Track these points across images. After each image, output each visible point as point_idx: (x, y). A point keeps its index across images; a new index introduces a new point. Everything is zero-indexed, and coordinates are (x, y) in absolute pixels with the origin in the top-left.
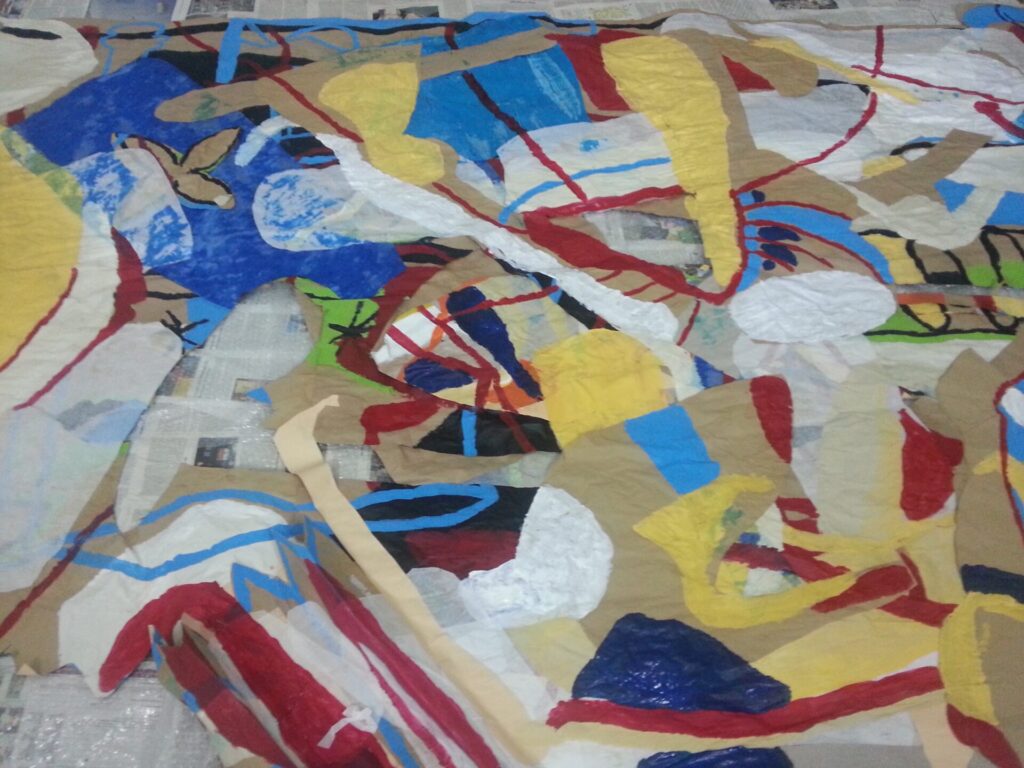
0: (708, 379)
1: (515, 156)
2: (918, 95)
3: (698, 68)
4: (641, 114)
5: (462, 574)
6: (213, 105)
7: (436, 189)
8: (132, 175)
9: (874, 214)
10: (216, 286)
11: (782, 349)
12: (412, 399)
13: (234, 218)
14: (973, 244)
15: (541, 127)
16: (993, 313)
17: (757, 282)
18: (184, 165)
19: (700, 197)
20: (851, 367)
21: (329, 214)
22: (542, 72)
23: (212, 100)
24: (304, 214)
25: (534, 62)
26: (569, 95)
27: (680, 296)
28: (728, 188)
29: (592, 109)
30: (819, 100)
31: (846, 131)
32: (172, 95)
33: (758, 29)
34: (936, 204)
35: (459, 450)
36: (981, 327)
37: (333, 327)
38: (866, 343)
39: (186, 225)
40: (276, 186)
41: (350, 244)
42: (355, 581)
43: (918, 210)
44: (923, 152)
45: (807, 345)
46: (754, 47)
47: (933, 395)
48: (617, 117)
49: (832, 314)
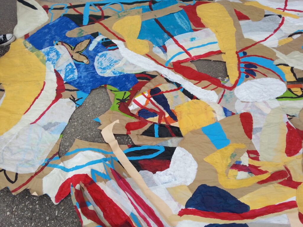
0: (227, 114)
1: (170, 44)
2: (299, 15)
3: (226, 13)
4: (208, 29)
5: (154, 172)
6: (82, 32)
7: (147, 56)
8: (60, 53)
9: (281, 58)
10: (84, 87)
11: (250, 104)
12: (140, 121)
13: (89, 67)
15: (178, 35)
17: (243, 83)
18: (74, 50)
19: (227, 54)
20: (272, 109)
21: (116, 65)
22: (178, 18)
23: (82, 31)
24: (109, 65)
25: (176, 15)
26: (186, 24)
27: (219, 88)
28: (235, 51)
29: (194, 27)
30: (265, 21)
31: (273, 31)
32: (70, 29)
35: (153, 136)
37: (117, 99)
38: (276, 101)
39: (75, 69)
40: (101, 57)
41: (122, 74)
42: (124, 174)
43: (296, 56)
44: (299, 35)
45: (258, 102)
46: (244, 5)
47: (298, 117)
48: (201, 30)
49: (266, 92)
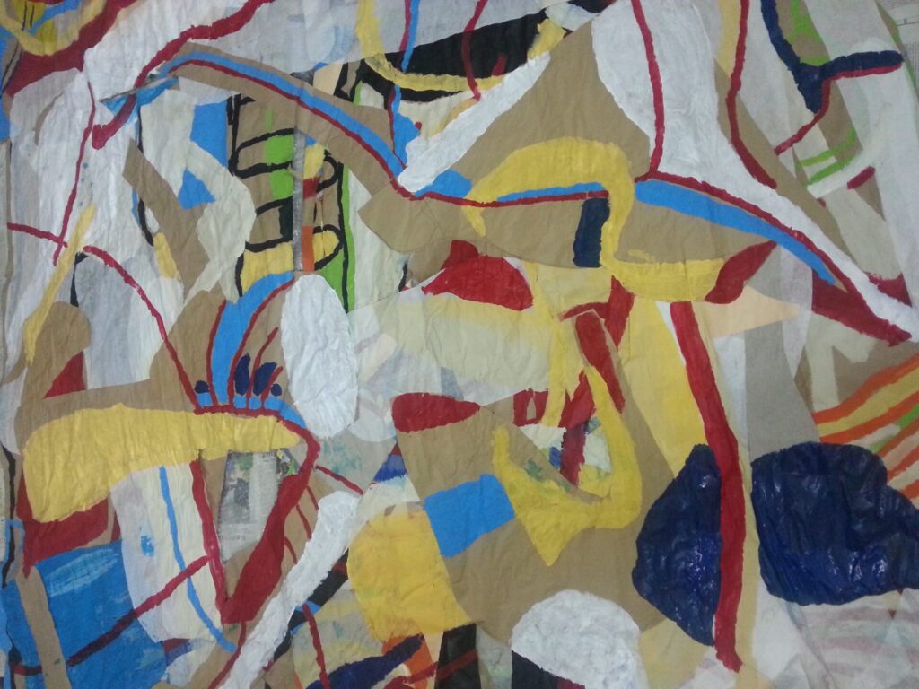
0: (397, 469)
1: (160, 625)
2: (85, 204)
3: (60, 424)
4: (113, 489)
9: (218, 276)
11: (363, 393)
14: (248, 185)
15: (128, 593)
16: (321, 182)
17: (295, 406)
19: (203, 445)
20: (381, 332)
22: (66, 583)
25: (55, 591)
26: (92, 561)
27: (311, 483)
28: (192, 415)
29: (106, 537)
30: (93, 306)
31: (128, 285)
33: (13, 351)
34: (206, 210)
36: (336, 197)
38: (355, 312)
43: (213, 231)
44: (149, 214)
45: (360, 370)
46: (34, 362)
47: (407, 256)
48: (115, 513)
49: (326, 339)
